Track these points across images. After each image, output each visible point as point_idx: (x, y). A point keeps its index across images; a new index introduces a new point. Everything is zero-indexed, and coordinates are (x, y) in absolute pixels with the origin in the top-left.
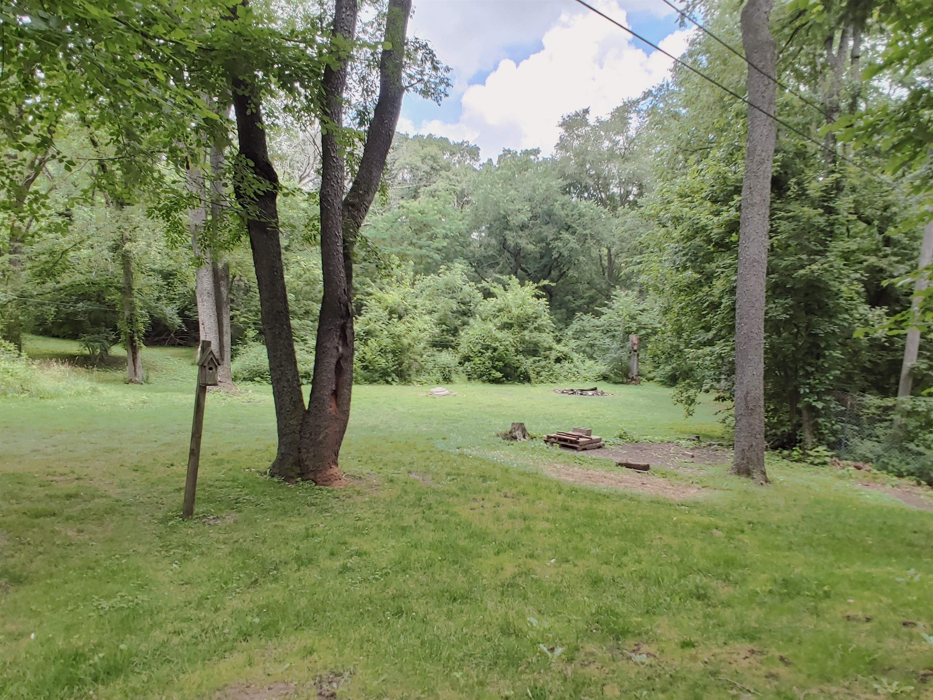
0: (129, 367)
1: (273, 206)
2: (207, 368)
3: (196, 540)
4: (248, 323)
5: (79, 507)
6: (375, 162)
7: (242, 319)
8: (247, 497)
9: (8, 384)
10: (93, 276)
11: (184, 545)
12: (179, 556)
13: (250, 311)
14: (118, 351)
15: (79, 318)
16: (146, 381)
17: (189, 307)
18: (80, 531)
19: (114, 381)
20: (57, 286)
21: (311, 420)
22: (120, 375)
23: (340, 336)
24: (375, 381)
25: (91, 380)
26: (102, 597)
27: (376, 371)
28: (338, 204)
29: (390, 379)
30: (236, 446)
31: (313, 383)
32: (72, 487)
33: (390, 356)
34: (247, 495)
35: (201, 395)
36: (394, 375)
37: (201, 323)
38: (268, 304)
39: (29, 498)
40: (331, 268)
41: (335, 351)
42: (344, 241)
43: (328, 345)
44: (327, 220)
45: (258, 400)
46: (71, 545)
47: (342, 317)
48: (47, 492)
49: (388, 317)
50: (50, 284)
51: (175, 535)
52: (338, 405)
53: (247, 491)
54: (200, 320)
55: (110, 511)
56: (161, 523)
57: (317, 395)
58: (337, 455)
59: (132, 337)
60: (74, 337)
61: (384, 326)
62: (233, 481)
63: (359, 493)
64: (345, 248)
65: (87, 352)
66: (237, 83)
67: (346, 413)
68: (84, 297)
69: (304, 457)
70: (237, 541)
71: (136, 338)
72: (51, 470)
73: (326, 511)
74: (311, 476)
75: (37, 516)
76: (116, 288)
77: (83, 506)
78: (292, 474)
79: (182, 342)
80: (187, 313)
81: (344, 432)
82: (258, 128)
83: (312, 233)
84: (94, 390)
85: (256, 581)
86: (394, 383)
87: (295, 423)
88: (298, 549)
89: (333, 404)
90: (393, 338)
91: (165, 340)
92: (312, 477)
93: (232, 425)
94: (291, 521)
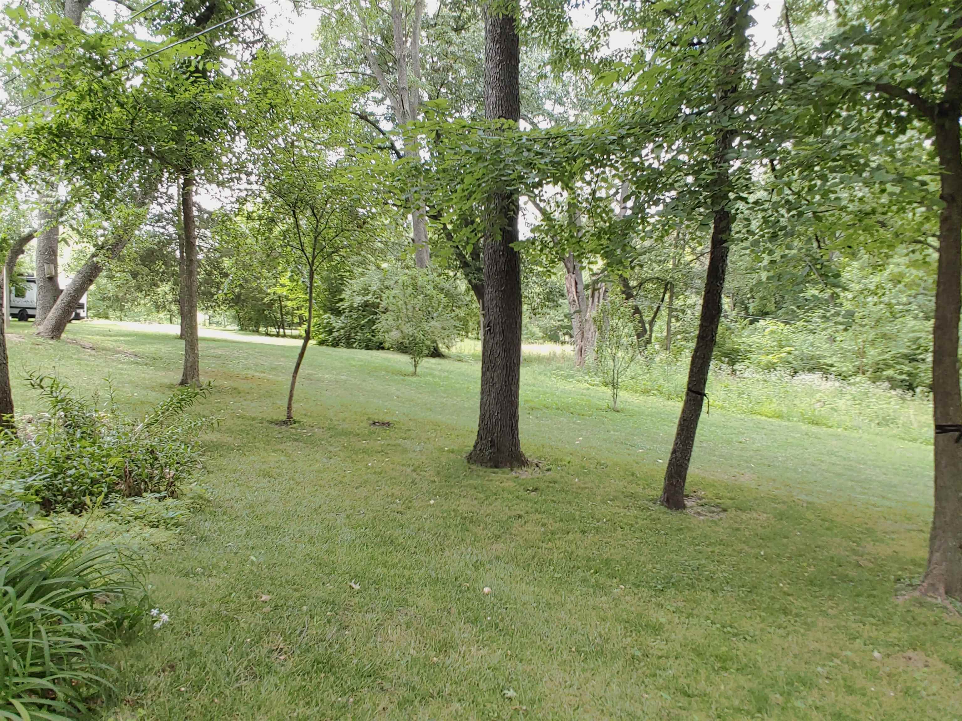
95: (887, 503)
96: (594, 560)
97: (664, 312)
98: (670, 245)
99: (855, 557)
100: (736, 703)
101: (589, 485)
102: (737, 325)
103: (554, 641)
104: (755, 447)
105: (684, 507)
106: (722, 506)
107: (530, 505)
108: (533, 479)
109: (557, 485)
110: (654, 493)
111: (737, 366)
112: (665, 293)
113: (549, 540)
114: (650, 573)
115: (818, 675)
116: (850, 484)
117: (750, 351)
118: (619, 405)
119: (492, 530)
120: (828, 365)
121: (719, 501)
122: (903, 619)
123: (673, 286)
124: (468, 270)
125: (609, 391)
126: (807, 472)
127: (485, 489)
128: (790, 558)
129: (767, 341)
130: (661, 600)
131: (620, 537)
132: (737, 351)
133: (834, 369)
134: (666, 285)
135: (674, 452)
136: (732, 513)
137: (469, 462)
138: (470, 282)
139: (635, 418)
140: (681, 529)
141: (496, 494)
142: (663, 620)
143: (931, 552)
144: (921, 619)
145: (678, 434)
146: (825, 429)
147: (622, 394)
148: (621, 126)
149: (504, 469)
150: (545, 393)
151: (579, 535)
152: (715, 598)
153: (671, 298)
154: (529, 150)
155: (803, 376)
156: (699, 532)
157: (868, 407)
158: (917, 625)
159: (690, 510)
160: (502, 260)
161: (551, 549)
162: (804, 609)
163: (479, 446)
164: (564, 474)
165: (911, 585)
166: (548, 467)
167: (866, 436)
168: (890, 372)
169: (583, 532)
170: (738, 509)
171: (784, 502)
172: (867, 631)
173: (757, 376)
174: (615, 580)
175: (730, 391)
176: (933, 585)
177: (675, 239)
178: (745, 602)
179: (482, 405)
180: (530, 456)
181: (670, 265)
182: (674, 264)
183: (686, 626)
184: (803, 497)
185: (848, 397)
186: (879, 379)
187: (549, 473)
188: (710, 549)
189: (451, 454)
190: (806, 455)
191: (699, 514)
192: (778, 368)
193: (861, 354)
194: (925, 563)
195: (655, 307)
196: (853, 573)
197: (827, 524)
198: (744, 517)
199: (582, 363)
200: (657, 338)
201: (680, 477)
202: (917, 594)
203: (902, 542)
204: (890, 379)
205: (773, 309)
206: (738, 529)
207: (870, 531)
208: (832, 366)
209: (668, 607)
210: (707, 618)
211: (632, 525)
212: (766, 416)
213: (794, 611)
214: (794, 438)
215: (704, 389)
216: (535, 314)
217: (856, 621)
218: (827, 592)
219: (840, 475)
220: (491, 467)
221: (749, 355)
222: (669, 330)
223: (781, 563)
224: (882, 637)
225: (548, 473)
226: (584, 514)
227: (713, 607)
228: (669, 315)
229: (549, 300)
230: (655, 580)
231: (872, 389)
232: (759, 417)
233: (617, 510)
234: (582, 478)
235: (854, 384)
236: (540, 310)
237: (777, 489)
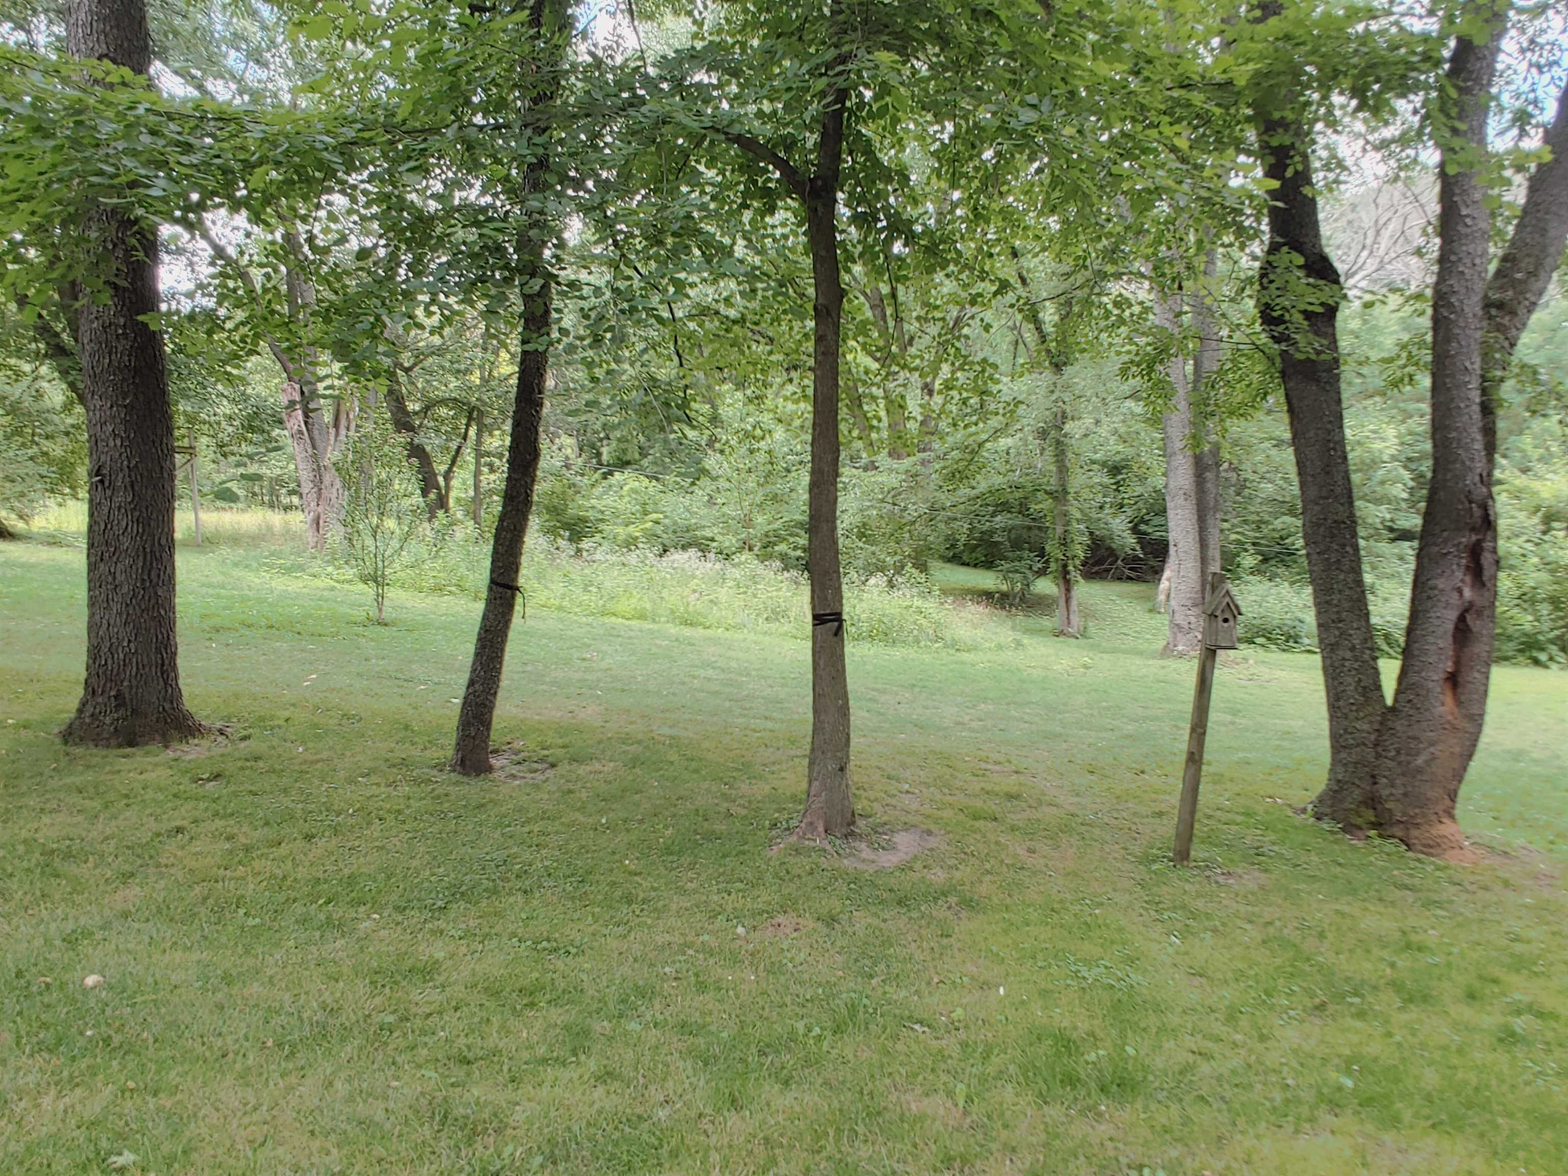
0: (1060, 612)
1: (1330, 330)
2: (1220, 619)
3: (1200, 904)
4: (1243, 543)
5: (1025, 815)
6: (1554, 209)
7: (1234, 537)
8: (1276, 848)
9: (921, 628)
10: (1015, 477)
11: (1184, 907)
12: (1179, 925)
13: (1245, 522)
14: (1045, 586)
15: (996, 538)
16: (1083, 634)
17: (1147, 518)
18: (1031, 851)
19: (1040, 631)
20: (973, 493)
21: (1399, 725)
22: (1047, 623)
23: (1468, 568)
24: (1506, 659)
25: (1013, 628)
26: (1079, 960)
27: (1510, 638)
28: (1472, 306)
29: (1543, 657)
30: (1241, 755)
31: (1407, 653)
32: (1010, 783)
33: (1545, 609)
34: (1274, 844)
35: (1208, 664)
36: (1554, 649)
37: (1171, 543)
38: (1317, 508)
39: (963, 790)
40: (1454, 434)
41: (1456, 595)
42: (1484, 379)
43: (1441, 583)
44: (1448, 341)
45: (1267, 677)
46: (1022, 868)
47: (1473, 530)
48: (983, 785)
49: (1542, 527)
50: (964, 492)
51: (1165, 888)
52: (1459, 703)
53: (1273, 837)
54: (1171, 539)
55: (1065, 829)
56: (1140, 863)
57: (1413, 678)
58: (1453, 796)
59: (1065, 566)
60: (988, 564)
61: (1529, 546)
62: (1246, 814)
63: (1506, 884)
64: (1484, 391)
65: (1004, 588)
66: (1269, 126)
67: (1477, 720)
68: (1003, 507)
69: (1385, 793)
70: (1270, 923)
71: (1071, 568)
72: (983, 754)
73: (1438, 904)
74: (1398, 831)
75: (976, 818)
76: (1046, 492)
77: (1028, 813)
78: (1359, 821)
79: (1133, 574)
80: (1143, 527)
81: (1470, 756)
82: (1305, 196)
83: (1407, 370)
84: (1019, 644)
85: (1321, 1007)
86: (1554, 666)
87: (1366, 727)
88: (1393, 965)
89: (1449, 699)
90: (1553, 572)
91: (1108, 571)
92: (1400, 834)
93: (1229, 718)
94: (1366, 909)
95: (770, 725)
96: (326, 881)
97: (468, 455)
98: (476, 345)
99: (726, 805)
100: (542, 1051)
101: (325, 755)
102: (585, 480)
103: (229, 1040)
104: (604, 665)
105: (490, 769)
106: (550, 759)
107: (202, 805)
108: (211, 758)
109: (261, 764)
110: (441, 753)
111: (586, 544)
112: (468, 425)
113: (240, 862)
114: (426, 884)
115: (664, 978)
116: (727, 704)
117: (602, 520)
118: (388, 613)
119: (114, 866)
120: (707, 539)
121: (546, 752)
122: (776, 875)
123: (481, 413)
124: (67, 362)
125: (369, 590)
126: (674, 694)
127: (102, 789)
128: (641, 822)
129: (625, 505)
130: (441, 924)
131: (376, 834)
132: (584, 520)
133: (715, 544)
134: (471, 413)
135: (471, 683)
136: (564, 768)
137: (66, 742)
138: (72, 386)
139: (416, 634)
140: (483, 805)
141: (127, 796)
142: (440, 955)
143: (810, 783)
144: (795, 871)
145: (477, 654)
146: (700, 630)
147: (393, 594)
148: (348, 121)
149: (147, 748)
150: (244, 599)
151: (300, 843)
152: (527, 903)
153: (479, 434)
154: (153, 133)
155: (676, 556)
156: (510, 806)
157: (755, 596)
158: (791, 880)
159: (500, 773)
160: (123, 345)
161: (244, 878)
162: (655, 889)
163: (89, 709)
164: (276, 741)
165: (788, 829)
166: (245, 733)
167: (752, 637)
168: (782, 547)
169: (309, 837)
170: (573, 760)
171: (639, 742)
172: (731, 902)
173: (613, 558)
174: (362, 909)
175: (571, 582)
176: (811, 824)
177: (483, 336)
178: (573, 899)
179: (92, 627)
180: (208, 717)
181: (475, 378)
182: (482, 378)
183: (477, 955)
184: (666, 731)
185: (731, 584)
186: (770, 557)
187: (247, 743)
188: (526, 829)
189: (23, 732)
190: (675, 671)
191: (514, 777)
192: (641, 545)
193: (747, 522)
194: (804, 797)
195: (454, 446)
196: (720, 827)
197: (694, 765)
198: (581, 772)
199: (320, 544)
200: (458, 500)
201: (482, 723)
202: (794, 838)
203: (784, 774)
204: (783, 557)
205: (637, 456)
206: (570, 792)
207: (747, 765)
208: (713, 540)
209: (453, 932)
210: (514, 935)
211: (399, 812)
212: (623, 617)
213: (641, 895)
214: (660, 646)
215: (515, 579)
216: (225, 455)
217: (719, 892)
218: (686, 860)
219: (716, 693)
220: (120, 746)
221: (601, 526)
222: (477, 487)
223: (628, 830)
224: (749, 906)
225: (243, 745)
226: (312, 807)
227: (524, 916)
228: (478, 463)
229: (252, 429)
230: (433, 895)
231: (760, 569)
232: (613, 619)
233: (374, 790)
234: (310, 745)
235: (739, 564)
236: (235, 449)
237: (632, 723)
